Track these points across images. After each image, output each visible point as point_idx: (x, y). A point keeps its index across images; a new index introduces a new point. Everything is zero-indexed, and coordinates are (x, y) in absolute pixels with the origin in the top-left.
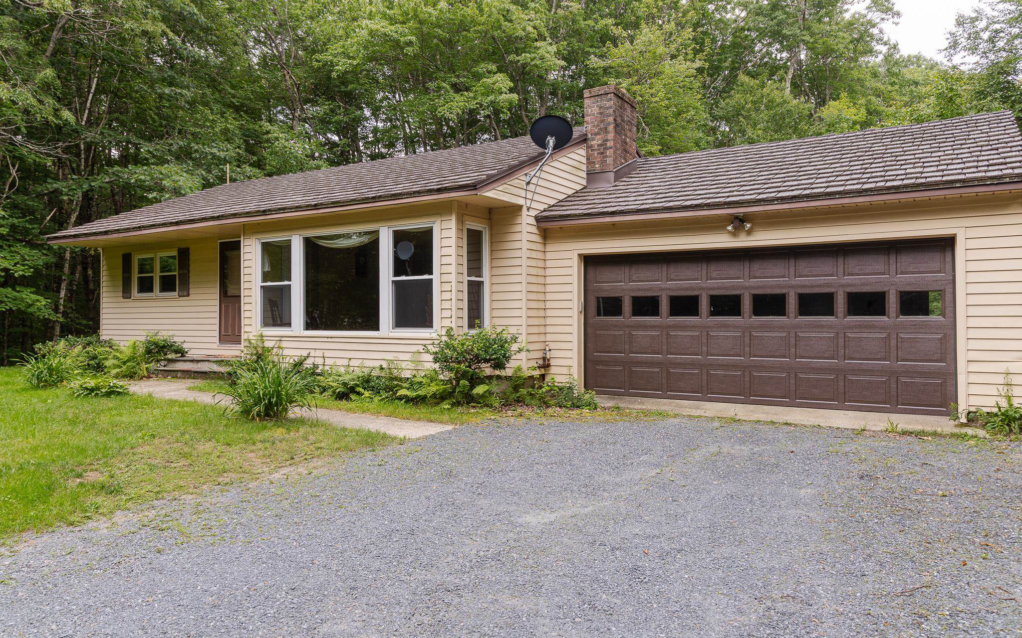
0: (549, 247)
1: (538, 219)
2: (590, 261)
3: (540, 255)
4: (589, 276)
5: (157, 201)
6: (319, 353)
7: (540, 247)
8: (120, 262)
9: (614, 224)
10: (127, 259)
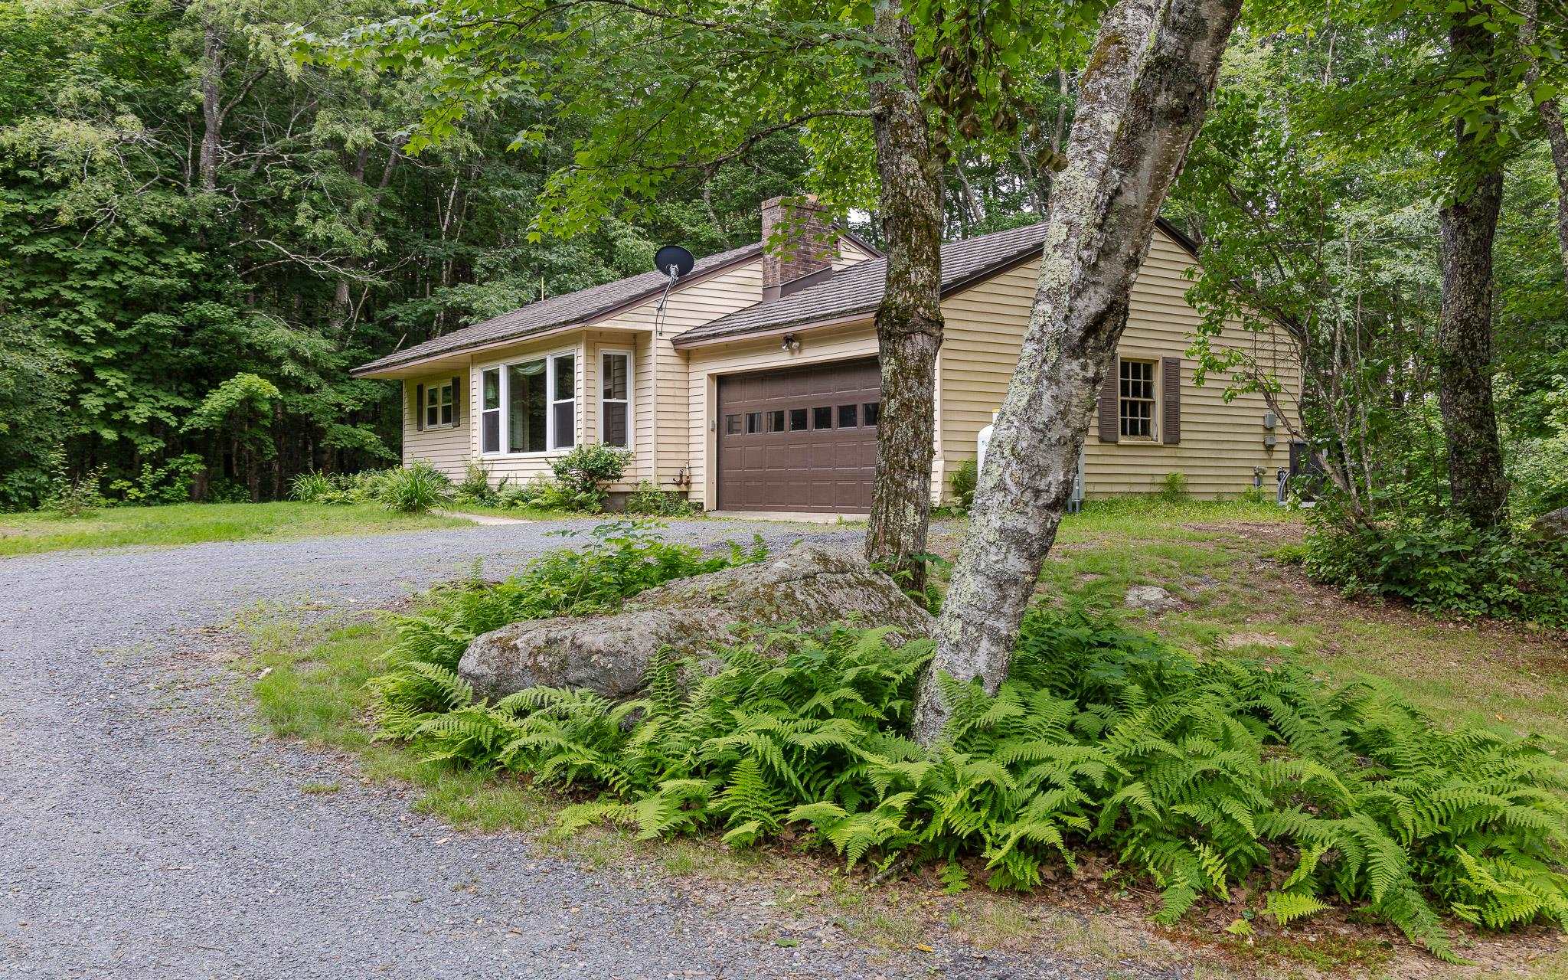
0: (692, 368)
1: (675, 342)
2: (722, 381)
3: (683, 377)
4: (723, 395)
5: (466, 325)
6: (512, 474)
7: (683, 369)
8: (415, 392)
9: (727, 345)
10: (420, 389)
